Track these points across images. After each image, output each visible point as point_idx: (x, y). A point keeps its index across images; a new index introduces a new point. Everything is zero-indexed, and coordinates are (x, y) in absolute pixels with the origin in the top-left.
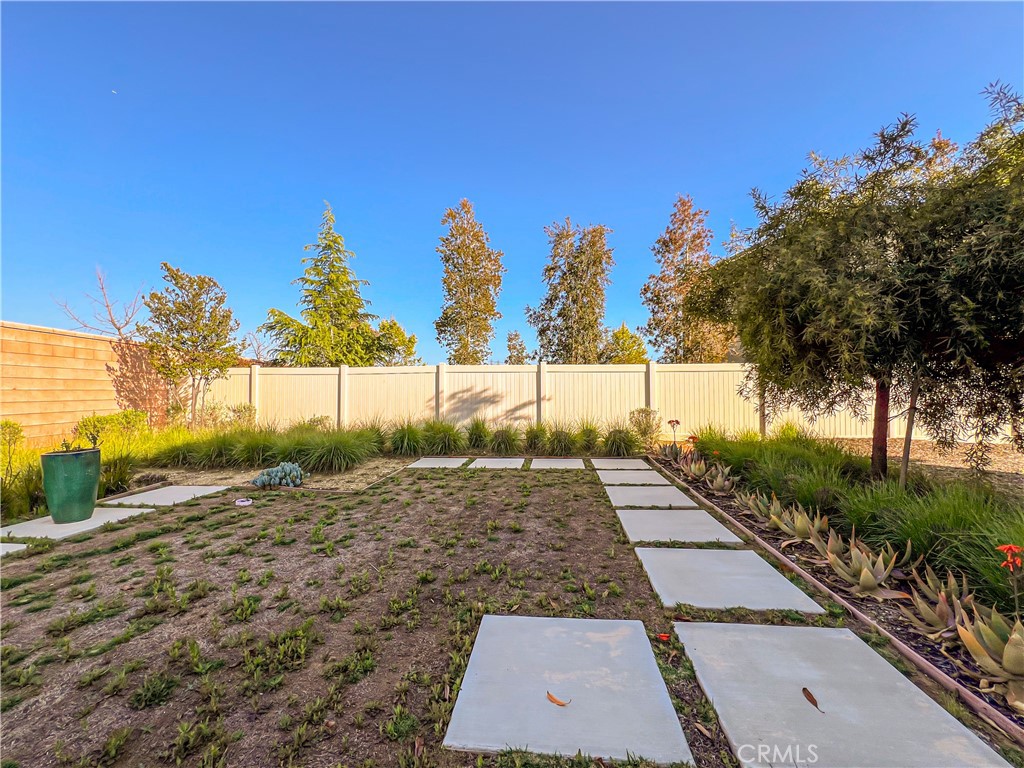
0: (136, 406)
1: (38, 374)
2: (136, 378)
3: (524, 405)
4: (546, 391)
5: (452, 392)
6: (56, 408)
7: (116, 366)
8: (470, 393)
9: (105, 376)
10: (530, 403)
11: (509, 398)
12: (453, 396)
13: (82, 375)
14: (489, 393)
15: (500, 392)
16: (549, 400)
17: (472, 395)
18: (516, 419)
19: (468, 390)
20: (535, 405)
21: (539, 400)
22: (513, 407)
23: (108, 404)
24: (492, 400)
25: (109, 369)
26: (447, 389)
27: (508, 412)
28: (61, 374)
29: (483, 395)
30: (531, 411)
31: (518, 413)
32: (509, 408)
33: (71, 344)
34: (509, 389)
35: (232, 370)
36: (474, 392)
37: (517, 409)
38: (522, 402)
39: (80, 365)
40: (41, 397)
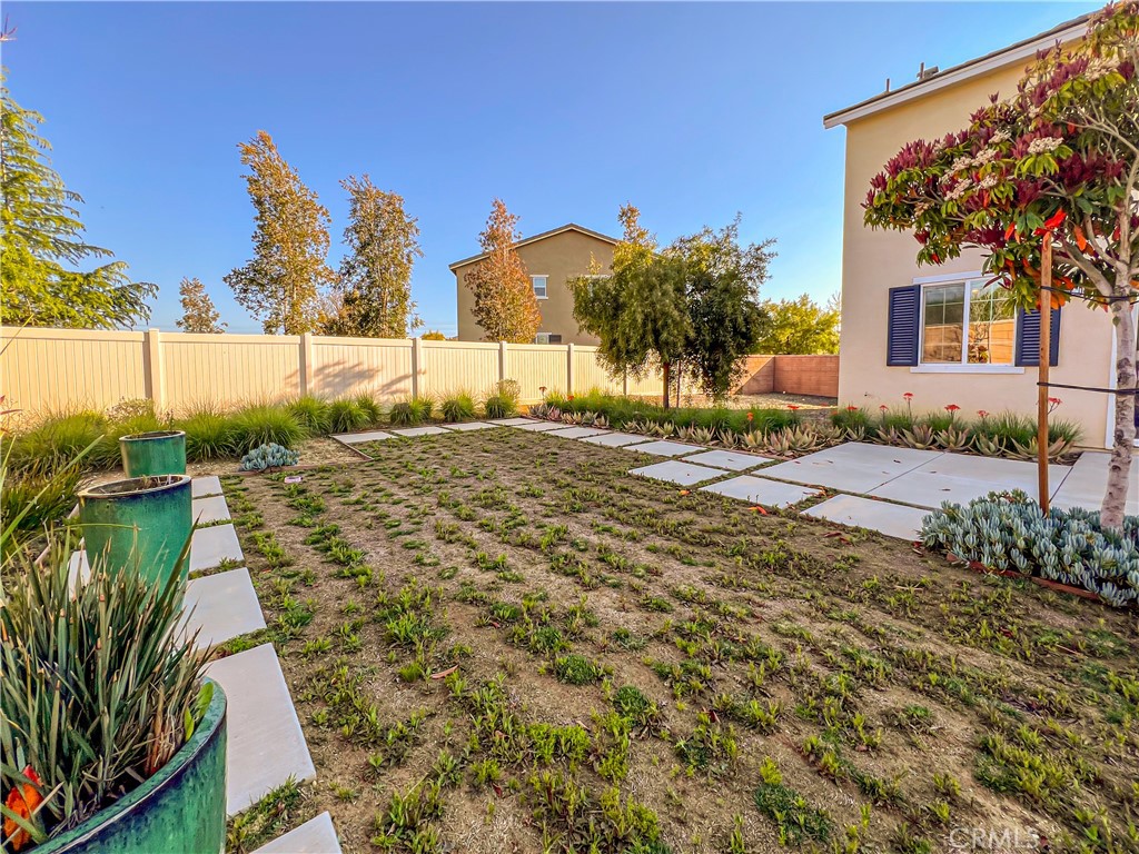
3: (400, 379)
4: (422, 365)
5: (321, 365)
8: (341, 367)
10: (405, 377)
11: (384, 371)
12: (320, 370)
14: (365, 367)
15: (375, 366)
16: (424, 373)
17: (344, 369)
18: (393, 393)
19: (338, 364)
20: (411, 379)
21: (415, 373)
22: (389, 381)
24: (367, 375)
26: (314, 362)
27: (383, 386)
29: (357, 369)
30: (408, 384)
31: (394, 388)
32: (385, 383)
34: (384, 364)
36: (347, 365)
37: (393, 382)
38: (398, 376)
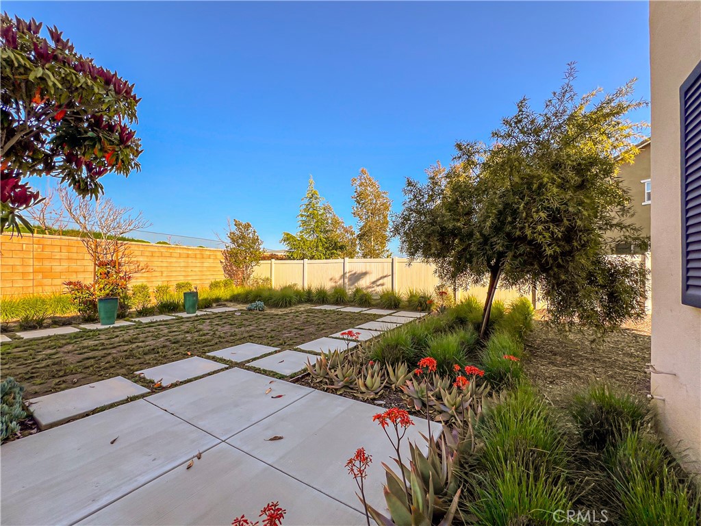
0: (231, 277)
1: (198, 265)
2: (231, 266)
6: (204, 277)
7: (223, 261)
9: (220, 265)
13: (213, 265)
23: (221, 277)
25: (221, 262)
28: (206, 265)
33: (208, 253)
35: (261, 262)
39: (211, 261)
40: (199, 273)
